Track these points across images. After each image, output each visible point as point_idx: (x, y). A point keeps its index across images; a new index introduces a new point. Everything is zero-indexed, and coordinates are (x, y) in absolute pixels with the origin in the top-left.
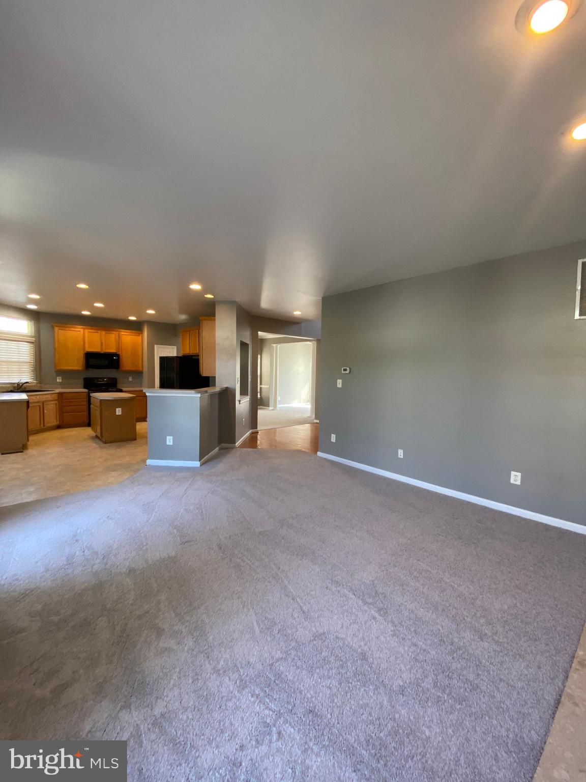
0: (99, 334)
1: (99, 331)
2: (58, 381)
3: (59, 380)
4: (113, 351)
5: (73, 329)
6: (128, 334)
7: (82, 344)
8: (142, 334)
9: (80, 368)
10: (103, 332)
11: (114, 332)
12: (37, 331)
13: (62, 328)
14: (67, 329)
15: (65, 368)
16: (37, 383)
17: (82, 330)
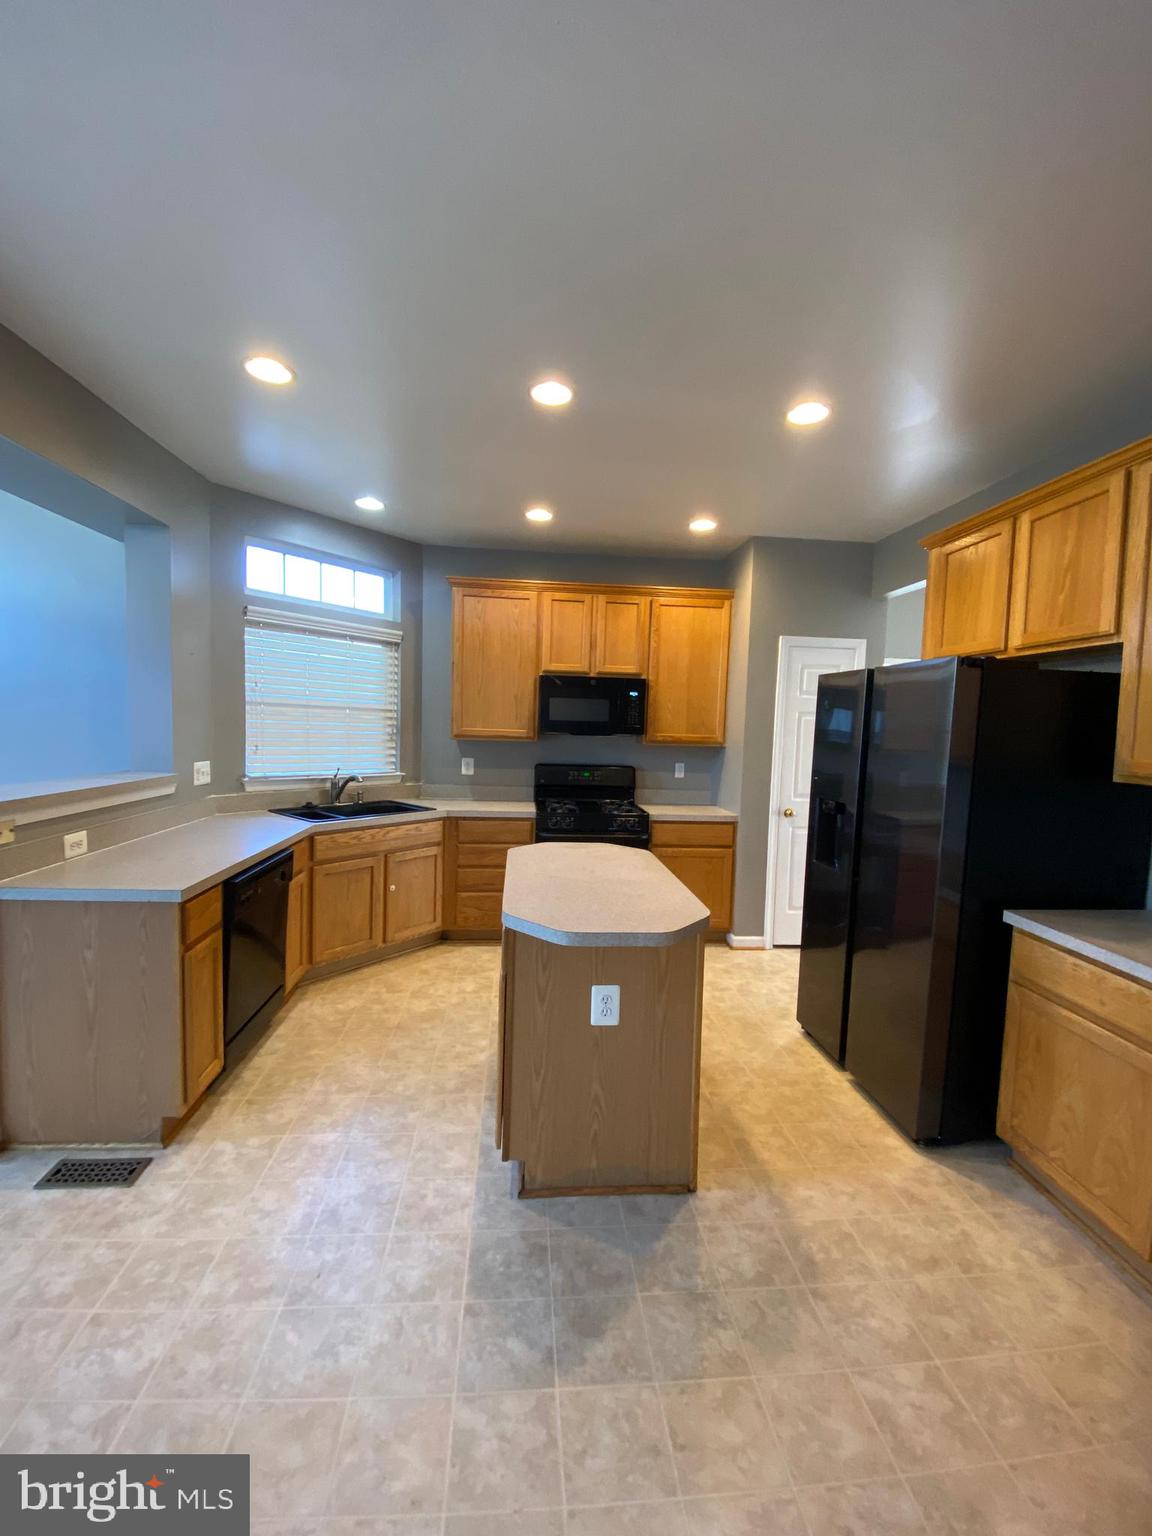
0: (586, 607)
1: (587, 598)
2: (464, 771)
3: (467, 769)
4: (628, 668)
5: (506, 593)
6: (685, 601)
7: (532, 642)
8: (731, 597)
9: (522, 732)
10: (602, 599)
11: (636, 599)
12: (413, 608)
13: (475, 591)
14: (489, 592)
15: (479, 729)
16: (404, 779)
17: (533, 594)
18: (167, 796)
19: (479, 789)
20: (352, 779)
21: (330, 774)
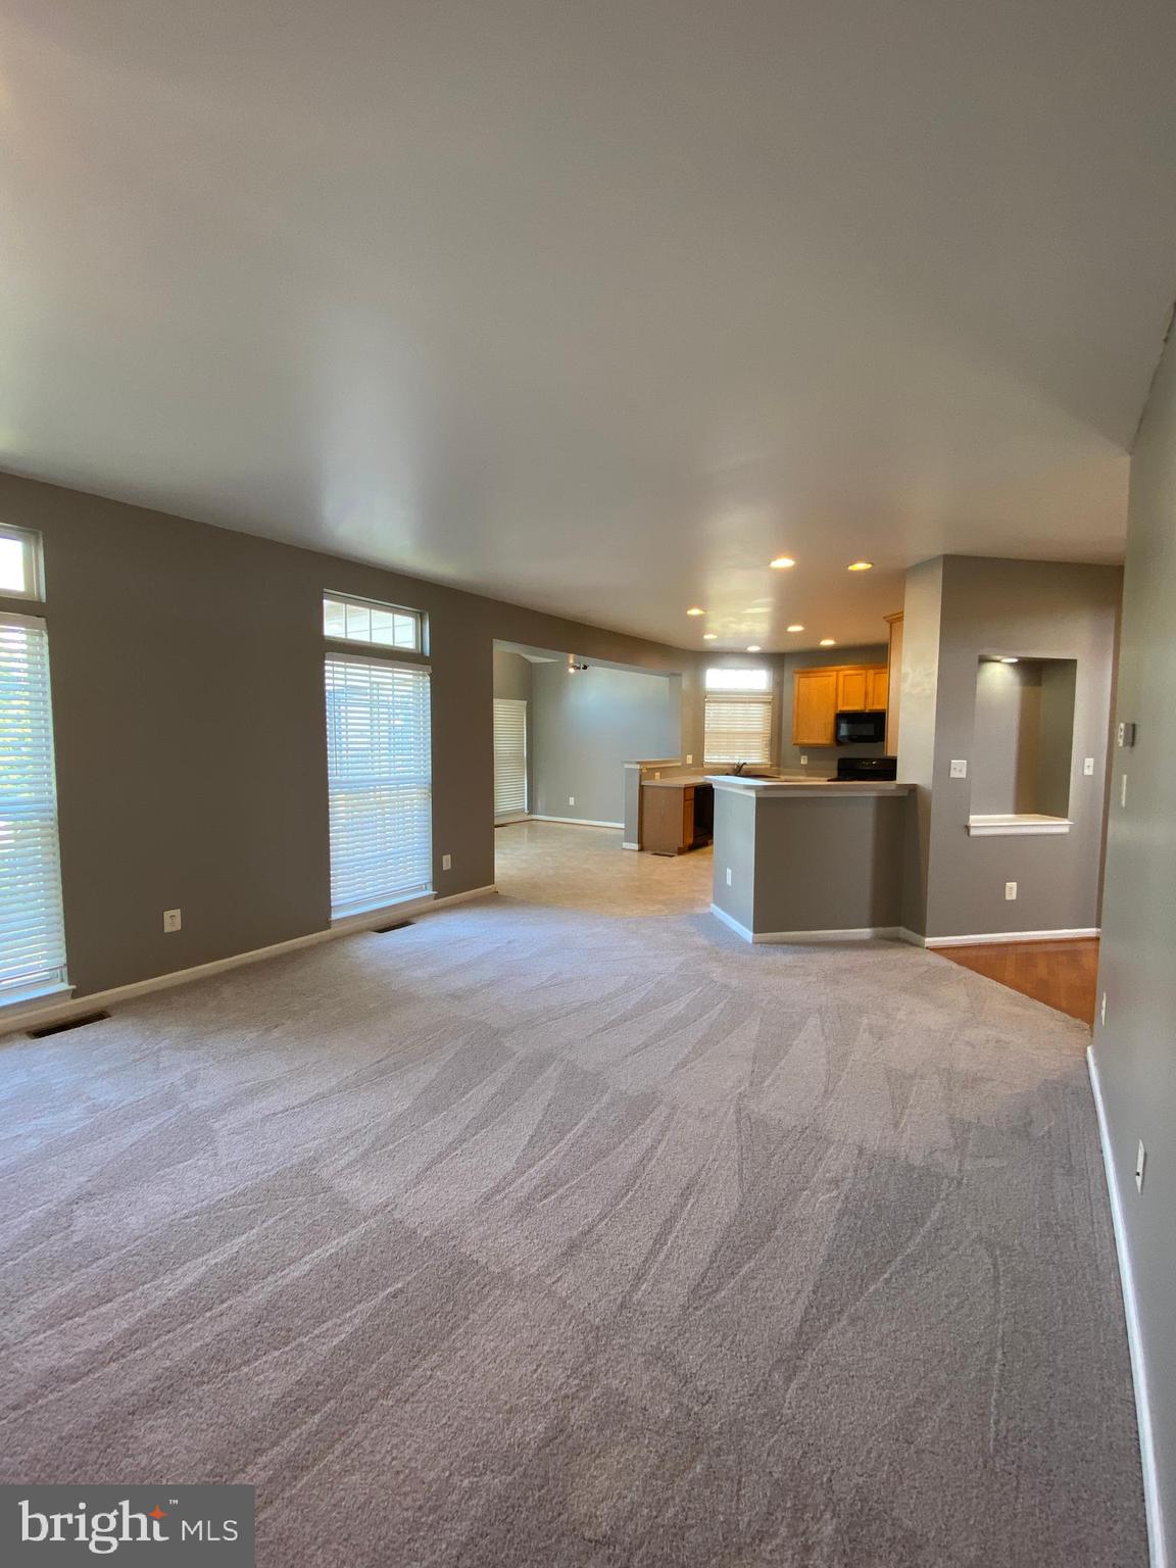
0: (863, 677)
1: (864, 672)
2: (802, 762)
3: (804, 761)
5: (820, 674)
7: (833, 697)
9: (828, 742)
10: (871, 672)
12: (779, 684)
13: (806, 675)
14: (811, 675)
15: (806, 741)
16: (771, 765)
17: (835, 673)
18: (678, 767)
19: (809, 771)
20: (745, 764)
21: (736, 762)
